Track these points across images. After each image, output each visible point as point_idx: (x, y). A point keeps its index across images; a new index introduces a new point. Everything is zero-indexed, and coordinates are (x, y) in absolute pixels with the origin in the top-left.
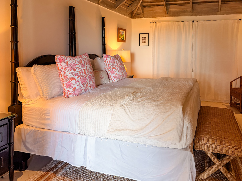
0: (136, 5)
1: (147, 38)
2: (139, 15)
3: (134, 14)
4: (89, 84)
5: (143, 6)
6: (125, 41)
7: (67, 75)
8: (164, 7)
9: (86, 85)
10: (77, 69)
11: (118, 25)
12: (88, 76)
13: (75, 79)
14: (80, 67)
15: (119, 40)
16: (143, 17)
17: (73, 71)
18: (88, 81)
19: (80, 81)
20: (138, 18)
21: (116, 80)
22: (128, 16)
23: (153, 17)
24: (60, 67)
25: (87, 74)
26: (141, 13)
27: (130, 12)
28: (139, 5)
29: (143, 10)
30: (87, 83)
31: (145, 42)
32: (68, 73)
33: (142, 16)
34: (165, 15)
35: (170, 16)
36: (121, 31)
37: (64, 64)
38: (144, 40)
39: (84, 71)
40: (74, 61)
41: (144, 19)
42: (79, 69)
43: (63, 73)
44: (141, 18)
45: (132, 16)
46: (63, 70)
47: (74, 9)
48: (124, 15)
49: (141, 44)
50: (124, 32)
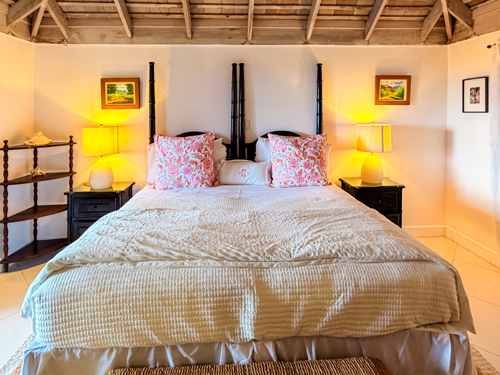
1: (482, 91)
2: (462, 33)
4: (183, 178)
5: (469, 7)
6: (405, 103)
9: (176, 178)
10: (168, 155)
12: (183, 167)
14: (174, 153)
16: (472, 35)
19: (167, 172)
20: (462, 40)
22: (426, 42)
25: (184, 163)
27: (426, 32)
28: (445, 10)
29: (468, 17)
30: (179, 176)
39: (177, 158)
40: (169, 143)
41: (475, 38)
42: (171, 154)
44: (466, 38)
47: (242, 65)
48: (407, 44)
49: (469, 107)
50: (404, 83)
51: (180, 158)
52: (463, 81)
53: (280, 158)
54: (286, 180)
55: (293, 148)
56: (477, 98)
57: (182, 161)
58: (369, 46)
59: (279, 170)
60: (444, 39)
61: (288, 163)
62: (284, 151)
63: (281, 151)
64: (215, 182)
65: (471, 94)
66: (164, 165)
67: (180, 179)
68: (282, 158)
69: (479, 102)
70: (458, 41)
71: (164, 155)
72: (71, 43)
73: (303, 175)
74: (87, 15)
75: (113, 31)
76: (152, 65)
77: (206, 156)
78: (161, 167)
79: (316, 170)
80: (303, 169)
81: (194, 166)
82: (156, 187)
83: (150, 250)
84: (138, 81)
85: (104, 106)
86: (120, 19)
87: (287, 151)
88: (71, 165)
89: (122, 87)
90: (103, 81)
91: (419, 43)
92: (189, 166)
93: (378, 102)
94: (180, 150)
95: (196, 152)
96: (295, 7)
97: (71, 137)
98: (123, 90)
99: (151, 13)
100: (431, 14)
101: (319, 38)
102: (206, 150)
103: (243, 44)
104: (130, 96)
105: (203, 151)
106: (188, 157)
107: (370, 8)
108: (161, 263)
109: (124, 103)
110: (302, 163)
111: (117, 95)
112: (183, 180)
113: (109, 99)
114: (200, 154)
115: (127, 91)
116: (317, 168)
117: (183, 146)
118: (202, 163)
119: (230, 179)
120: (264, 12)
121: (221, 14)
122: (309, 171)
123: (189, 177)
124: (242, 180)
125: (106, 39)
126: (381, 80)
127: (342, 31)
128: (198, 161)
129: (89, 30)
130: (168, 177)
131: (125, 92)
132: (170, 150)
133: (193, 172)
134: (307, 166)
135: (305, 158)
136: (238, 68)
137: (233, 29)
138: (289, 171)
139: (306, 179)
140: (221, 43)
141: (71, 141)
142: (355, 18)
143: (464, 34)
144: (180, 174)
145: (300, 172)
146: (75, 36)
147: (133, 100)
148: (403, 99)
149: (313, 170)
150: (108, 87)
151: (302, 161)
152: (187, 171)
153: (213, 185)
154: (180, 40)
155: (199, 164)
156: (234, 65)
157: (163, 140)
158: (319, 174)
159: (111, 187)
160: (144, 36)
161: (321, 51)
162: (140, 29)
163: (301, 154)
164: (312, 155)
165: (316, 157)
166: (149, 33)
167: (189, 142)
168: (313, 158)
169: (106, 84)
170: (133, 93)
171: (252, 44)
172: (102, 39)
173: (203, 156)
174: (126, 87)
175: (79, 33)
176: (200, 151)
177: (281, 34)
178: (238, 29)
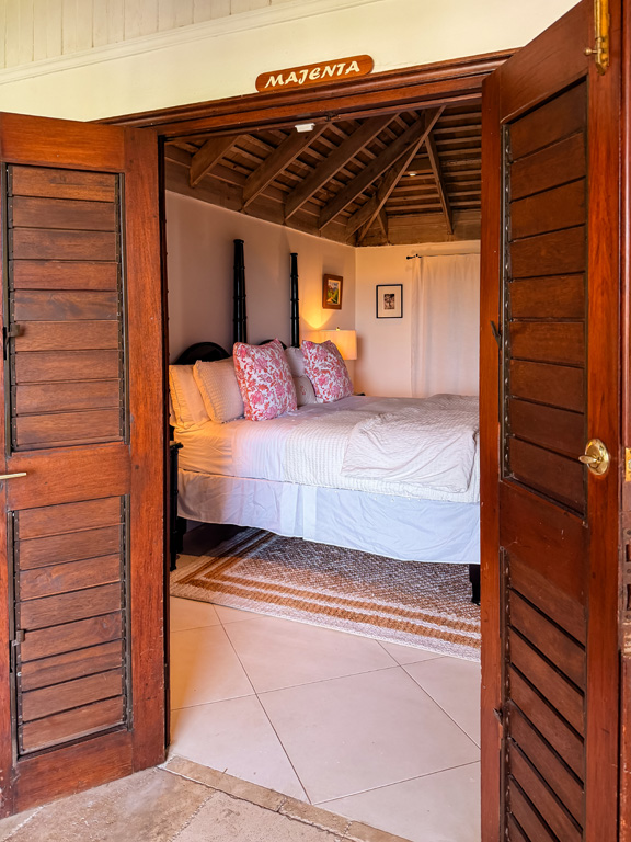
0: (368, 213)
1: (397, 298)
2: (373, 238)
3: (363, 235)
5: (386, 215)
6: (339, 307)
7: (254, 380)
8: (444, 216)
11: (324, 267)
13: (266, 387)
14: (274, 366)
15: (326, 305)
16: (386, 243)
17: (263, 372)
18: (286, 394)
19: (275, 393)
20: (374, 245)
21: (331, 399)
22: (347, 242)
23: (414, 242)
24: (242, 365)
26: (381, 233)
27: (352, 231)
28: (377, 213)
29: (386, 226)
31: (391, 308)
32: (254, 376)
33: (384, 240)
34: (446, 237)
35: (460, 238)
36: (331, 283)
37: (248, 360)
38: (390, 302)
41: (388, 247)
43: (246, 376)
44: (380, 245)
45: (358, 241)
46: (248, 370)
48: (339, 241)
49: (383, 312)
50: (339, 284)
52: (377, 286)
56: (392, 304)
58: (320, 238)
65: (385, 300)
69: (394, 308)
70: (370, 245)
91: (344, 242)
103: (239, 211)
121: (232, 161)
127: (306, 216)
137: (231, 186)
140: (222, 204)
142: (318, 202)
143: (376, 240)
148: (338, 303)
161: (299, 238)
178: (235, 187)
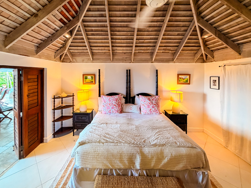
0: (200, 52)
1: (217, 82)
2: (209, 60)
4: (111, 110)
5: (212, 51)
9: (109, 110)
10: (106, 102)
11: (178, 72)
12: (111, 107)
14: (108, 102)
22: (196, 62)
23: (223, 60)
27: (196, 59)
28: (203, 52)
29: (212, 55)
31: (215, 85)
33: (213, 60)
34: (237, 57)
38: (215, 83)
39: (109, 103)
40: (106, 98)
42: (107, 102)
44: (211, 62)
45: (205, 61)
47: (130, 70)
48: (189, 63)
49: (212, 87)
50: (188, 77)
51: (110, 104)
52: (210, 77)
53: (143, 104)
54: (145, 112)
55: (148, 101)
56: (215, 84)
57: (111, 104)
58: (175, 64)
59: (143, 108)
60: (203, 61)
61: (146, 106)
62: (145, 101)
63: (144, 102)
64: (122, 111)
65: (213, 82)
66: (105, 106)
67: (110, 110)
68: (144, 104)
69: (216, 86)
70: (208, 62)
71: (105, 102)
72: (73, 63)
73: (152, 110)
74: (78, 54)
75: (87, 58)
76: (99, 70)
77: (119, 103)
78: (104, 106)
79: (156, 109)
80: (152, 108)
81: (115, 106)
82: (102, 113)
83: (108, 139)
84: (95, 75)
85: (84, 83)
86: (89, 55)
87: (146, 102)
88: (73, 103)
89: (89, 77)
90: (83, 75)
91: (194, 62)
92: (113, 106)
93: (178, 83)
94: (110, 101)
95: (115, 101)
96: (148, 51)
97: (73, 94)
98: (90, 78)
99: (99, 53)
100: (198, 53)
101: (157, 61)
102: (119, 101)
103: (130, 63)
104: (92, 80)
105: (117, 101)
106: (113, 103)
107: (175, 51)
108: (111, 144)
109: (90, 82)
110: (151, 106)
111: (88, 80)
112: (111, 111)
113: (85, 81)
114: (117, 102)
115: (91, 78)
116: (157, 108)
117: (111, 99)
118: (117, 105)
119: (127, 111)
120: (137, 52)
121: (123, 53)
122: (154, 109)
123: (113, 110)
124: (130, 111)
125: (84, 61)
126: (179, 76)
127: (165, 58)
128: (116, 104)
129: (79, 59)
130: (106, 110)
131: (90, 79)
132: (107, 101)
133: (115, 108)
134: (153, 107)
135: (152, 105)
136: (128, 71)
137: (126, 58)
138: (147, 109)
139: (153, 112)
140: (122, 63)
141: (73, 95)
142: (170, 54)
143: (210, 60)
144: (110, 109)
145: (151, 109)
146: (74, 60)
147: (93, 81)
148: (188, 83)
149: (155, 109)
150: (85, 77)
151: (152, 106)
152: (113, 108)
153: (121, 113)
154: (108, 61)
155: (116, 106)
156: (127, 70)
157: (104, 97)
158: (157, 110)
159: (86, 111)
160: (97, 60)
161: (157, 65)
162: (95, 58)
163: (151, 103)
164: (155, 103)
165: (156, 104)
166: (98, 59)
167: (113, 98)
168: (155, 104)
169: (84, 76)
170: (93, 79)
171: (133, 63)
172: (83, 61)
173: (118, 103)
174: (91, 77)
175: (76, 59)
176: (116, 101)
177: (143, 59)
178: (128, 58)
